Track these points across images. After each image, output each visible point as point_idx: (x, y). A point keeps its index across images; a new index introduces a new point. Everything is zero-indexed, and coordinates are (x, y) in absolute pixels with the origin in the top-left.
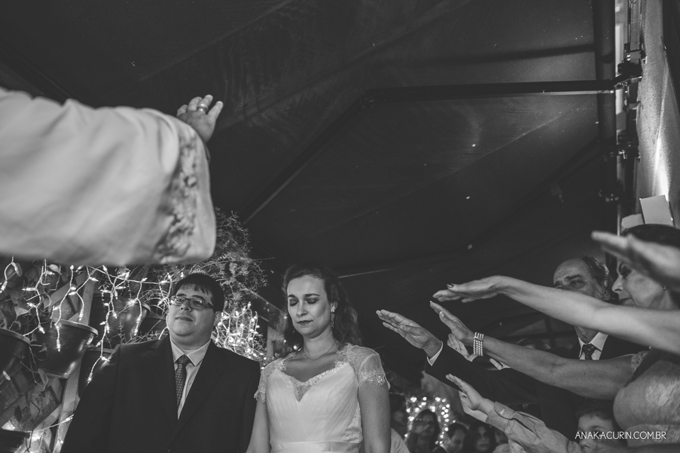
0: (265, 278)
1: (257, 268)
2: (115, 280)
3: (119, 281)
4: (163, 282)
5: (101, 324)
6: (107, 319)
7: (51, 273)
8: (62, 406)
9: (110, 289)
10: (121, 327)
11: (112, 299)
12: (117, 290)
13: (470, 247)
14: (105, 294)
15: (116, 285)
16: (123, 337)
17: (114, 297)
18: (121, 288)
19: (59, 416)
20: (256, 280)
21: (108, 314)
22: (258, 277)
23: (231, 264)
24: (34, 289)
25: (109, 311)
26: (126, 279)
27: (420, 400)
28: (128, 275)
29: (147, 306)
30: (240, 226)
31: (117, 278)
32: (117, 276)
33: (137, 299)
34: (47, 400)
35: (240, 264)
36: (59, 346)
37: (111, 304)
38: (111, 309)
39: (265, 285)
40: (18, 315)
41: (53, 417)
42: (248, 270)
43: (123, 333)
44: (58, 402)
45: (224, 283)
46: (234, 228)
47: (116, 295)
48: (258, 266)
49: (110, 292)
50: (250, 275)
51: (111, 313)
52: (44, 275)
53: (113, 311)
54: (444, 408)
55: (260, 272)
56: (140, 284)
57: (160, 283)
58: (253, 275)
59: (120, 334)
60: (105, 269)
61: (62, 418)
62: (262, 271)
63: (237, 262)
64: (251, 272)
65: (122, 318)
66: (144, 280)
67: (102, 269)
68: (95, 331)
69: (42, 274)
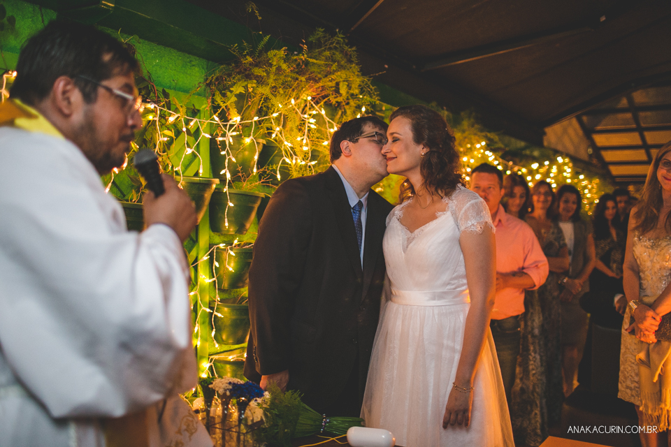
0: (377, 95)
1: (369, 86)
2: (228, 126)
3: (231, 126)
4: (275, 115)
5: (221, 173)
6: (226, 166)
7: (166, 139)
8: (199, 245)
9: (224, 135)
10: (239, 169)
11: (228, 145)
12: (231, 136)
13: (603, 19)
14: (220, 141)
15: (229, 130)
16: (243, 176)
17: (229, 142)
18: (234, 134)
19: (198, 254)
21: (227, 161)
22: (370, 94)
23: (341, 85)
25: (227, 158)
26: (238, 122)
27: (541, 165)
29: (262, 141)
30: (347, 45)
31: (229, 123)
32: (228, 121)
33: (251, 137)
37: (228, 151)
38: (228, 154)
40: (144, 184)
42: (359, 86)
43: (242, 173)
45: (336, 100)
46: (340, 47)
47: (231, 140)
48: (369, 83)
49: (224, 139)
51: (230, 159)
52: (160, 141)
53: (231, 156)
54: (566, 168)
55: (372, 90)
56: (252, 122)
57: (271, 116)
58: (364, 91)
59: (240, 174)
60: (217, 119)
61: (200, 257)
62: (373, 88)
63: (347, 81)
64: (362, 89)
65: (240, 156)
66: (256, 118)
67: (213, 119)
68: (217, 181)
69: (158, 142)
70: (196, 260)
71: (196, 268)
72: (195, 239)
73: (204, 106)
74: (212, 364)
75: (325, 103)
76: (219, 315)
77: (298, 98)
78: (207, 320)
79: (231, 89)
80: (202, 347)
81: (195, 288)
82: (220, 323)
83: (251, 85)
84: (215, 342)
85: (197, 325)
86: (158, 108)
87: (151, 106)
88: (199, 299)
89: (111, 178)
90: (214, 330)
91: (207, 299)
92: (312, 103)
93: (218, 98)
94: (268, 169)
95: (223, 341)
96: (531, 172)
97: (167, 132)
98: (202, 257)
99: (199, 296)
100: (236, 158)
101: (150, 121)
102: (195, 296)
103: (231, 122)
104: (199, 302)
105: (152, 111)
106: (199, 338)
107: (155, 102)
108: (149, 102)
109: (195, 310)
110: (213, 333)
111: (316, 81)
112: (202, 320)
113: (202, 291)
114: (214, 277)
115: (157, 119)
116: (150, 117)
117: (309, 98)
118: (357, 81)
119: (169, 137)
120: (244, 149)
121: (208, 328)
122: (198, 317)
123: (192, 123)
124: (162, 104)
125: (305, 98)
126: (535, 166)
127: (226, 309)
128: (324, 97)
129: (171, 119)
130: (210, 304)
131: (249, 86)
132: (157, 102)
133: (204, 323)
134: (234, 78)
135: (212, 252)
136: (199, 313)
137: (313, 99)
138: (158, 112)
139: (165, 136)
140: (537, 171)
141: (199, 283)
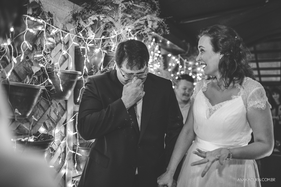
0: (168, 29)
1: (164, 24)
3: (89, 40)
6: (85, 64)
7: (50, 43)
8: (67, 112)
9: (84, 45)
10: (93, 66)
11: (86, 52)
12: (89, 46)
13: (267, 1)
14: (82, 49)
15: (88, 43)
16: (94, 71)
17: (88, 50)
18: (91, 45)
19: (67, 117)
20: (162, 30)
22: (164, 29)
23: (149, 22)
24: (42, 55)
25: (86, 59)
26: (93, 38)
28: (94, 36)
29: (105, 51)
31: (88, 39)
32: (88, 37)
33: (100, 48)
34: (59, 110)
35: (153, 21)
36: (61, 88)
37: (86, 55)
38: (86, 58)
39: (168, 33)
40: (35, 72)
41: (63, 119)
42: (158, 24)
44: (65, 110)
45: (144, 32)
48: (164, 22)
49: (85, 48)
50: (158, 28)
51: (86, 60)
52: (46, 45)
55: (165, 26)
56: (100, 40)
57: (111, 37)
58: (160, 27)
59: (93, 70)
60: (81, 35)
61: (68, 119)
62: (166, 25)
64: (159, 26)
65: (93, 60)
66: (103, 37)
67: (79, 35)
68: (80, 73)
69: (45, 45)
70: (66, 122)
71: (65, 126)
72: (65, 109)
73: (72, 29)
74: (74, 184)
75: (137, 34)
76: (79, 154)
77: (124, 29)
78: (72, 157)
79: (90, 18)
80: (69, 174)
81: (65, 138)
82: (79, 159)
83: (102, 17)
84: (76, 170)
85: (66, 161)
86: (45, 23)
87: (41, 21)
88: (67, 145)
89: (11, 66)
90: (76, 163)
91: (72, 145)
92: (131, 33)
93: (82, 23)
94: (108, 68)
95: (81, 169)
97: (51, 39)
98: (69, 120)
99: (67, 143)
100: (90, 60)
101: (40, 31)
102: (65, 143)
103: (89, 38)
104: (67, 147)
105: (41, 24)
106: (67, 169)
107: (43, 19)
108: (39, 19)
109: (65, 152)
110: (76, 165)
112: (69, 158)
113: (69, 140)
114: (76, 131)
115: (44, 30)
116: (40, 28)
117: (130, 30)
119: (52, 42)
120: (95, 56)
121: (72, 163)
122: (67, 156)
123: (66, 36)
124: (48, 20)
125: (127, 30)
127: (83, 151)
128: (137, 30)
129: (53, 32)
130: (73, 147)
131: (101, 17)
132: (45, 19)
133: (70, 159)
134: (91, 13)
135: (76, 116)
136: (67, 154)
137: (132, 31)
138: (45, 26)
139: (49, 41)
141: (67, 136)
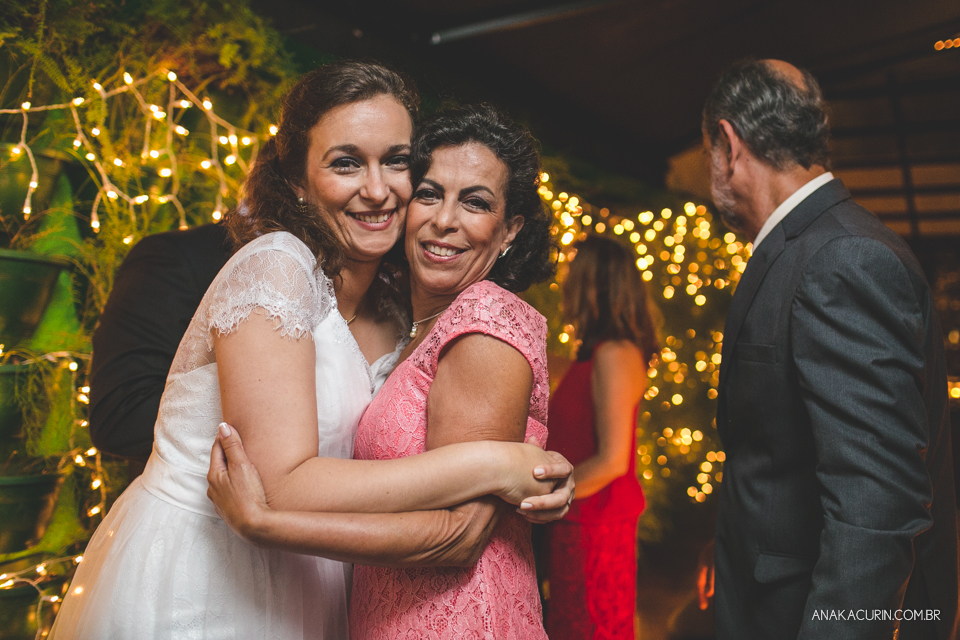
23: (226, 48)
33: (22, 144)
45: (230, 81)
54: (701, 221)
57: (70, 105)
63: (238, 42)
75: (208, 86)
77: (141, 75)
92: (181, 86)
96: (641, 228)
111: (177, 43)
117: (173, 77)
118: (261, 42)
120: (12, 169)
125: (163, 77)
126: (645, 217)
137: (181, 77)
140: (650, 226)
